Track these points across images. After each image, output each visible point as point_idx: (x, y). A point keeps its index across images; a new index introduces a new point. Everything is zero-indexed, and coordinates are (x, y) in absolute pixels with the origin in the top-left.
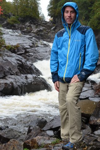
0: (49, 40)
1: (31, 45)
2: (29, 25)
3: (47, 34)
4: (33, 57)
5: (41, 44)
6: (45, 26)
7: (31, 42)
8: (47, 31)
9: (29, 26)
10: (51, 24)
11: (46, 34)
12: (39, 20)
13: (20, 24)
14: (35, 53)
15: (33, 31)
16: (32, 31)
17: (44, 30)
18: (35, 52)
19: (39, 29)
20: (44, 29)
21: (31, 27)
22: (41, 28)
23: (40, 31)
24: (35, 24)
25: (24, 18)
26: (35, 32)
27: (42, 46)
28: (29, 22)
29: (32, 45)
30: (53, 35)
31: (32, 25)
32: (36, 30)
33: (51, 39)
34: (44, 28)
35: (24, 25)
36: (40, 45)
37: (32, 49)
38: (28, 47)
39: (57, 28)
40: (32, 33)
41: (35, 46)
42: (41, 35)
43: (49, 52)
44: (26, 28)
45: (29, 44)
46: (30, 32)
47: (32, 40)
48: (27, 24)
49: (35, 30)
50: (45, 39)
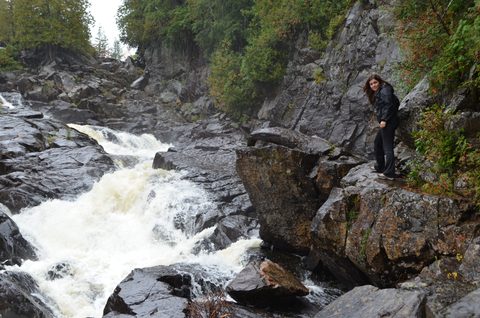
0: (119, 121)
1: (31, 141)
2: (52, 73)
3: (114, 101)
4: (23, 185)
5: (69, 139)
6: (108, 77)
7: (33, 130)
8: (114, 93)
9: (51, 78)
10: (132, 68)
11: (109, 101)
12: (88, 58)
13: (23, 71)
14: (35, 171)
15: (63, 95)
16: (61, 92)
17: (102, 89)
18: (37, 167)
19: (85, 87)
20: (104, 86)
21: (59, 79)
22: (94, 84)
23: (90, 91)
24: (73, 70)
25: (37, 51)
26: (70, 95)
27: (72, 143)
28: (54, 63)
29: (34, 140)
30: (135, 103)
31: (62, 74)
32: (74, 90)
33: (128, 117)
34: (105, 81)
35: (33, 73)
36: (61, 142)
37: (27, 158)
38: (18, 149)
39: (150, 80)
40: (62, 98)
41: (47, 145)
42: (93, 106)
43: (87, 165)
44: (38, 84)
45: (21, 140)
46: (53, 97)
47: (39, 124)
48: (48, 70)
49: (72, 91)
50: (105, 120)
